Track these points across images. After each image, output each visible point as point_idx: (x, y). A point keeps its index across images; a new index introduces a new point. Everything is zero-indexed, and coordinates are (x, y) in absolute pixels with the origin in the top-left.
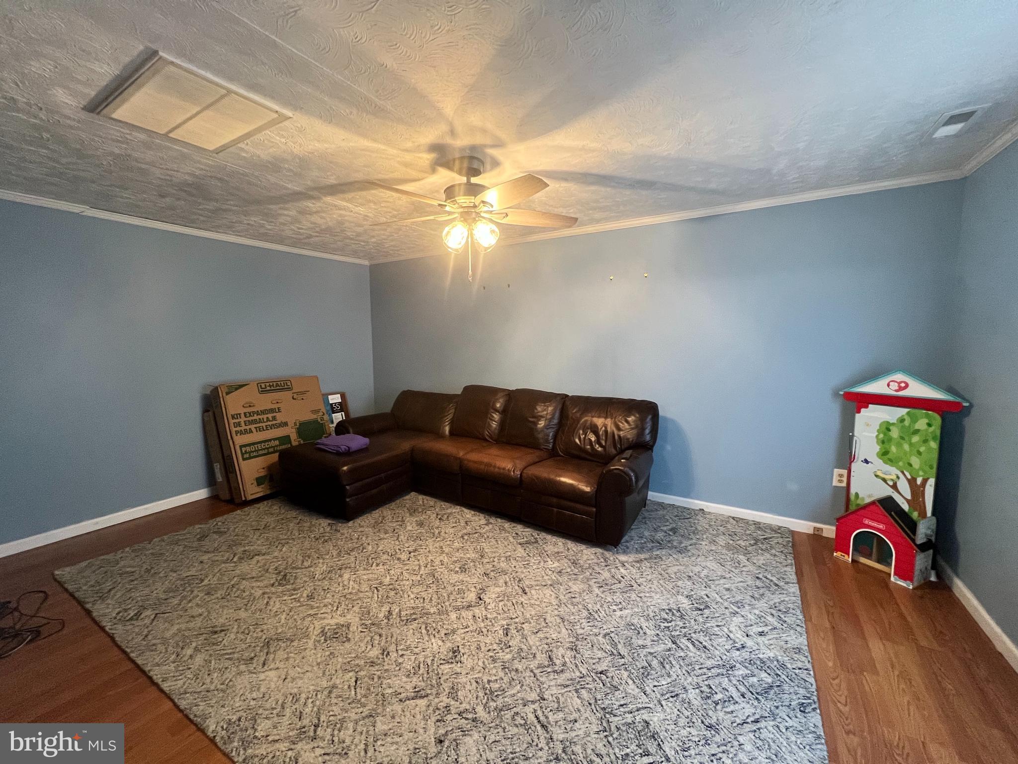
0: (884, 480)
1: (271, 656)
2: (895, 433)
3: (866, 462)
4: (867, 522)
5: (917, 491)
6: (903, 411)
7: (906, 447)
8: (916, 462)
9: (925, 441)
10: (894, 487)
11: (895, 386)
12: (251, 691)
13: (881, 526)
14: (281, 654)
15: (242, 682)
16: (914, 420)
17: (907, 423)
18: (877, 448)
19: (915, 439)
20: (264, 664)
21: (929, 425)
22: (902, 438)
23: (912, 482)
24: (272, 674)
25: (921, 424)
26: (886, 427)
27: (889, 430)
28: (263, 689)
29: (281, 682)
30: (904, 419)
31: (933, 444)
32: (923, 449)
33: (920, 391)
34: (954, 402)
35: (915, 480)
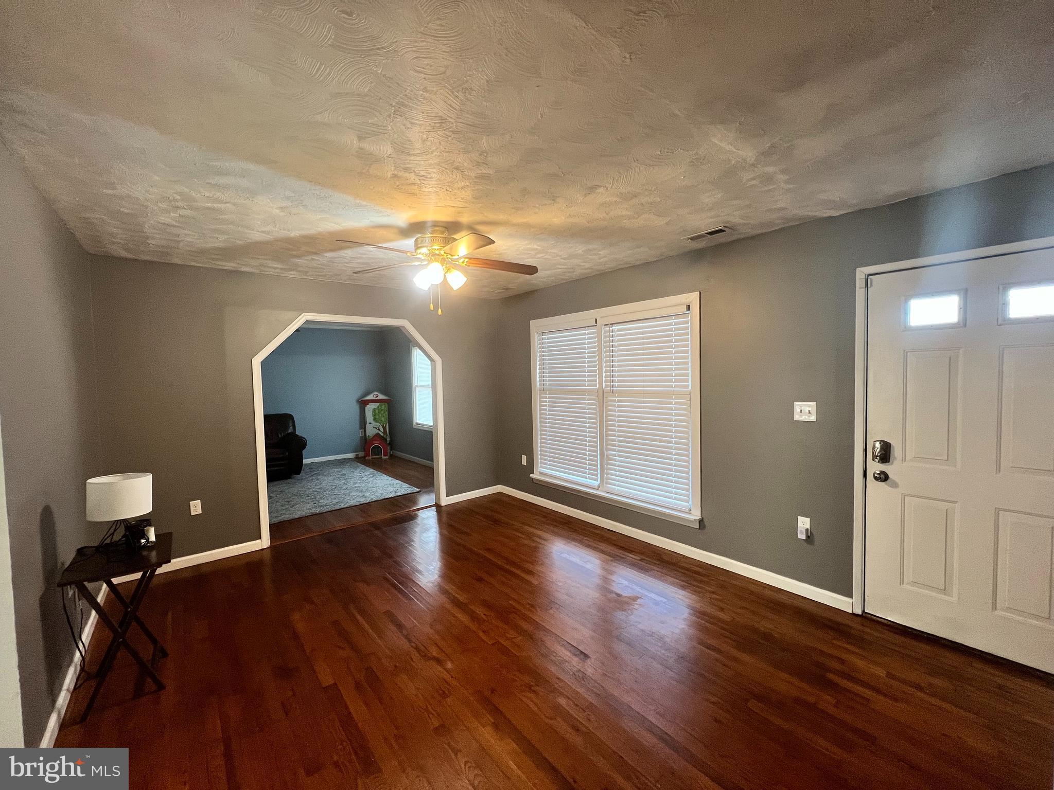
0: (376, 428)
2: (377, 412)
3: (370, 423)
4: (374, 442)
5: (384, 428)
6: (379, 404)
7: (380, 415)
8: (383, 419)
9: (385, 412)
10: (379, 429)
11: (375, 396)
13: (378, 442)
16: (381, 406)
17: (380, 408)
18: (373, 418)
19: (382, 412)
21: (386, 407)
22: (379, 413)
23: (383, 426)
25: (383, 408)
26: (374, 410)
30: (378, 407)
31: (387, 413)
32: (384, 415)
33: (381, 397)
34: (390, 400)
35: (383, 425)
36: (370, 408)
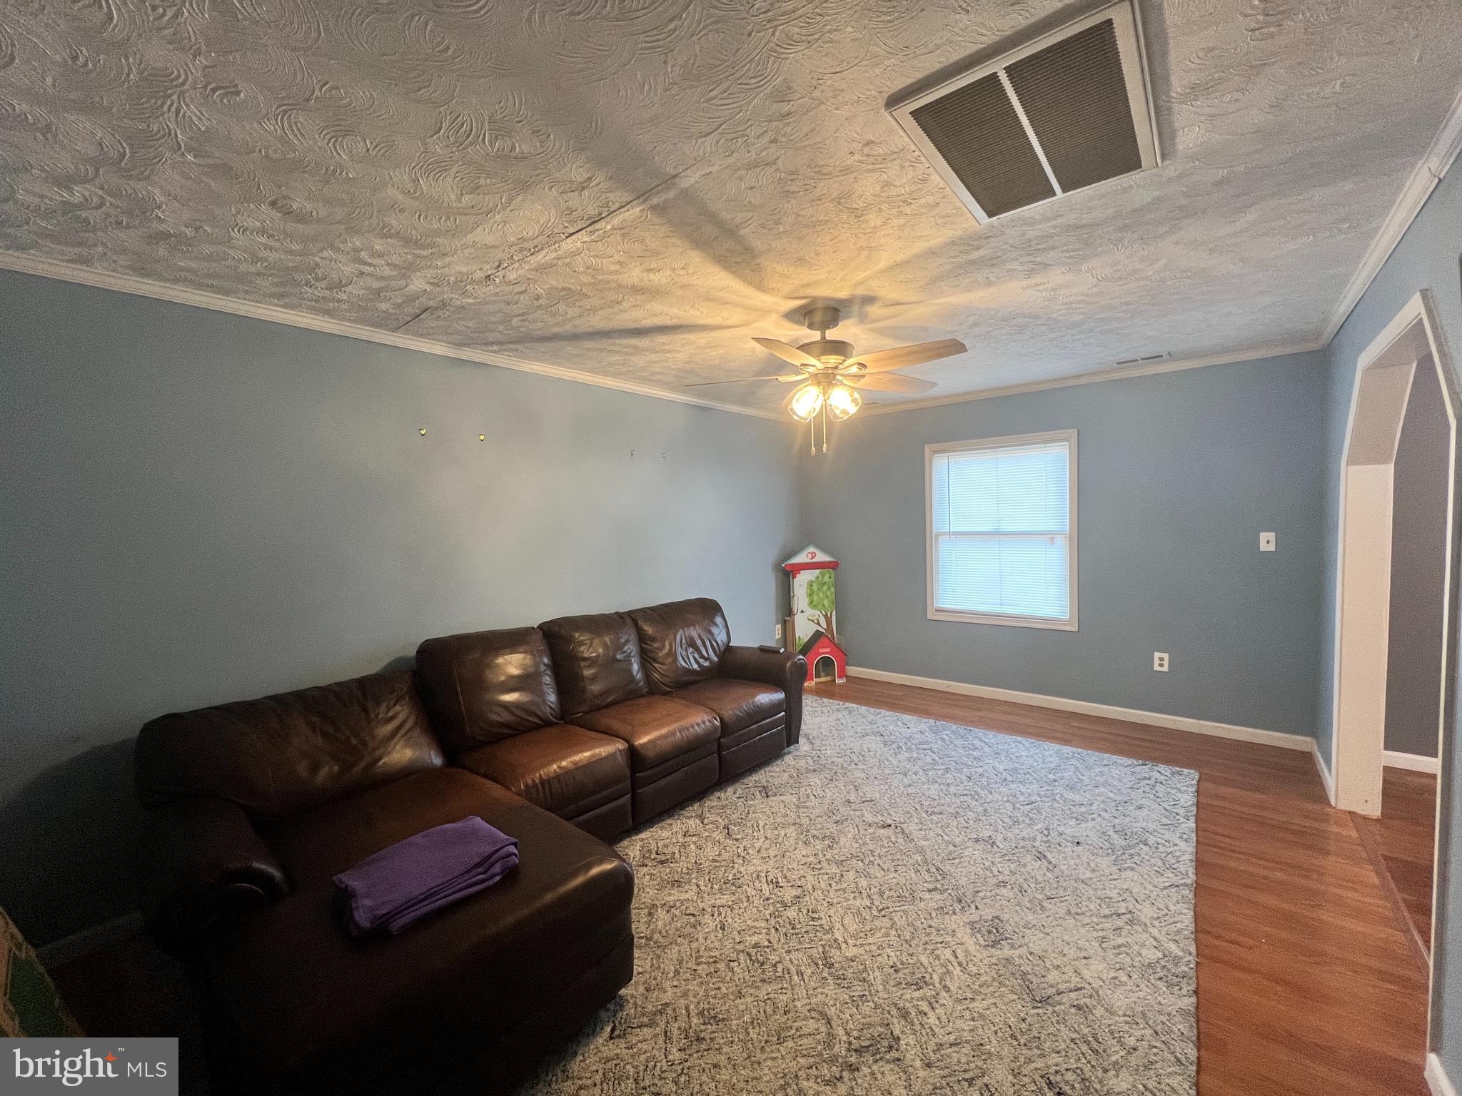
0: (813, 621)
1: (1062, 987)
2: (815, 588)
3: (802, 612)
4: (821, 651)
5: (828, 620)
6: (818, 571)
7: (821, 595)
8: (826, 603)
9: (829, 588)
10: (818, 624)
11: (810, 556)
12: (1125, 984)
13: (828, 650)
14: (1053, 976)
15: (1120, 1000)
16: (823, 575)
17: (820, 579)
18: (807, 600)
19: (825, 588)
20: (1081, 989)
21: (830, 578)
22: (819, 589)
23: (826, 616)
24: (1087, 974)
25: (826, 579)
26: (811, 584)
27: (812, 586)
28: (1112, 974)
29: (1091, 961)
30: (818, 578)
31: (833, 589)
32: (828, 594)
33: (821, 557)
34: (836, 562)
35: (827, 614)
36: (802, 581)
